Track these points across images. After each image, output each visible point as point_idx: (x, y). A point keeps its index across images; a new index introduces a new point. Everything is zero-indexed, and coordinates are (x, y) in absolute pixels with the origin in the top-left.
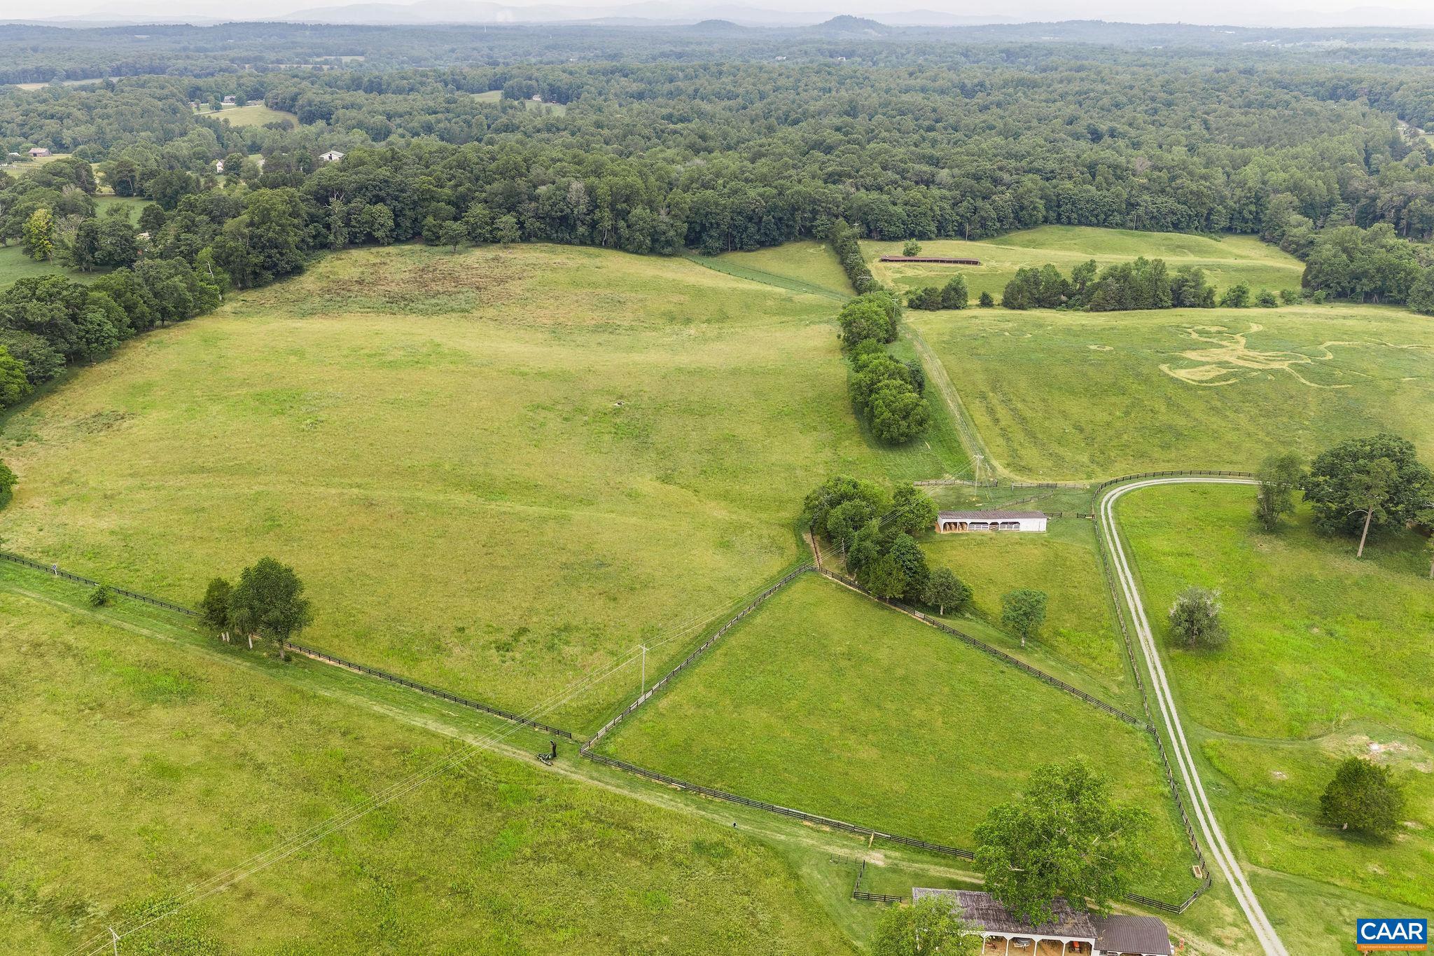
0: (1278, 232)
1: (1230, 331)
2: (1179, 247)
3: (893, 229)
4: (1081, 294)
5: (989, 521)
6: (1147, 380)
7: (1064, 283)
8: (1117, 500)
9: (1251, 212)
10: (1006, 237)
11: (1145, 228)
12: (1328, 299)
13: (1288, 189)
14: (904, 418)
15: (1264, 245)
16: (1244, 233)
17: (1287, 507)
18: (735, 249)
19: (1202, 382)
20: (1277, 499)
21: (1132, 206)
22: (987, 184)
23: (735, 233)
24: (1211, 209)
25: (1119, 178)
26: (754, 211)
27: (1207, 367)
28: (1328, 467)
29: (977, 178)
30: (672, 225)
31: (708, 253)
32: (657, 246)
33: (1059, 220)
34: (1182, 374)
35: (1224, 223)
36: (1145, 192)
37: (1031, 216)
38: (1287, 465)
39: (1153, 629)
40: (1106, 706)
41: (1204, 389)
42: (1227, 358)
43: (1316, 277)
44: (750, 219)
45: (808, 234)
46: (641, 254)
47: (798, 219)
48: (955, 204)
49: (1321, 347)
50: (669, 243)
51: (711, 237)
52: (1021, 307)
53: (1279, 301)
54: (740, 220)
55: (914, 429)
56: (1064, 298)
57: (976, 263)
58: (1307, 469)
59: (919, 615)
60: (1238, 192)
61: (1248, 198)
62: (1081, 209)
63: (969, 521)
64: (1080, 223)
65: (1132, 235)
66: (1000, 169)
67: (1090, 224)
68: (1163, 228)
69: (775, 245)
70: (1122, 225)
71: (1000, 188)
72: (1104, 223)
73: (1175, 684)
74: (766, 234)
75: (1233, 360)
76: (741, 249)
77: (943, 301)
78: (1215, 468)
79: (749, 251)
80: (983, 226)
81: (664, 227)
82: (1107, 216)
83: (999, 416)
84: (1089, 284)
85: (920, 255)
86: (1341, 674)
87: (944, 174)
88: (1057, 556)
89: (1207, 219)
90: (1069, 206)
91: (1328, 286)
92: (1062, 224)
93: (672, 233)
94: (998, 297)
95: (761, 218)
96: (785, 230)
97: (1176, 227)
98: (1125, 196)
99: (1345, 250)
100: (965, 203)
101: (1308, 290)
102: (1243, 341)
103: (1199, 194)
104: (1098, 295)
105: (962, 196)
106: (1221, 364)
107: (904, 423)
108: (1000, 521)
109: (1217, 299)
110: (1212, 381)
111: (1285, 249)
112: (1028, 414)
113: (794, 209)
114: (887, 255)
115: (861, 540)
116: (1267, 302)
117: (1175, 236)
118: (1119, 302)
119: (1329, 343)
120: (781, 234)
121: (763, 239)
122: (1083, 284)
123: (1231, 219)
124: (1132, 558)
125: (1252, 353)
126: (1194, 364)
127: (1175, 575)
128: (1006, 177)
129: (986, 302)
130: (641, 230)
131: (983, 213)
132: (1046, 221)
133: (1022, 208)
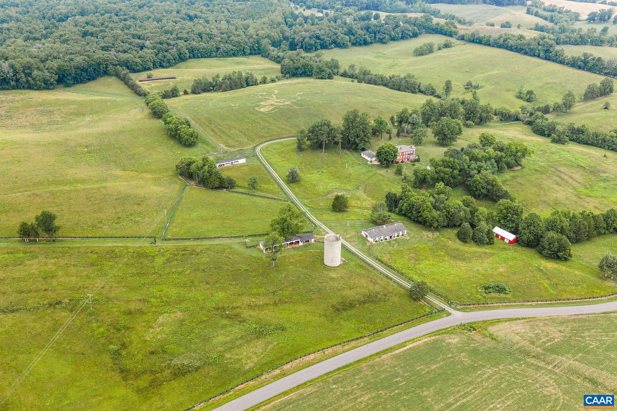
0: (267, 53)
1: (269, 93)
2: (237, 63)
3: (138, 68)
4: (217, 86)
5: (230, 162)
6: (253, 113)
7: (210, 82)
8: (260, 150)
9: (256, 47)
10: (177, 65)
11: (223, 56)
12: (290, 77)
13: (266, 37)
14: (191, 137)
15: (263, 58)
16: (256, 54)
17: (304, 143)
18: (78, 83)
19: (268, 111)
20: (302, 142)
21: (218, 49)
22: (165, 45)
23: (77, 77)
24: (244, 47)
25: (210, 38)
26: (83, 67)
27: (268, 107)
28: (312, 131)
29: (161, 44)
30: (51, 77)
31: (68, 86)
32: (47, 86)
33: (194, 57)
34: (262, 110)
35: (249, 52)
36: (221, 43)
37: (185, 56)
38: (302, 132)
39: (283, 180)
40: (280, 200)
41: (270, 113)
42: (272, 103)
43: (285, 70)
44: (82, 70)
45: (106, 73)
46: (41, 90)
47: (102, 68)
48: (156, 55)
49: (296, 95)
50: (52, 84)
51: (68, 79)
52: (199, 93)
53: (276, 80)
54: (79, 71)
55: (195, 140)
56: (212, 88)
57: (175, 78)
58: (307, 132)
59: (224, 190)
60: (251, 40)
61: (255, 42)
62: (201, 52)
63: (225, 163)
64: (202, 57)
65: (221, 60)
66: (168, 39)
67: (205, 57)
68: (230, 56)
69: (94, 79)
70: (216, 56)
71: (170, 47)
72: (210, 56)
73: (293, 191)
74: (90, 76)
75: (274, 103)
76: (81, 82)
77: (172, 94)
78: (282, 136)
79: (85, 83)
80: (169, 62)
81: (48, 78)
82: (211, 54)
83: (216, 132)
84: (218, 82)
85: (153, 77)
86: (327, 181)
87: (147, 43)
88: (252, 168)
89: (243, 51)
90: (197, 51)
91: (289, 73)
92: (195, 58)
93: (52, 80)
94: (189, 91)
95: (87, 70)
96: (97, 73)
97: (234, 55)
98: (215, 46)
99: (291, 60)
100: (160, 54)
101: (283, 75)
102: (275, 96)
103: (239, 42)
104: (224, 86)
105: (158, 51)
106: (272, 105)
107: (192, 138)
108: (233, 162)
109: (258, 82)
110: (271, 111)
111: (271, 59)
112: (225, 130)
113: (99, 64)
114: (141, 78)
115: (203, 173)
116: (273, 81)
117: (235, 58)
118: (231, 87)
119: (298, 94)
120: (96, 75)
121: (89, 78)
122: (216, 82)
123: (250, 50)
124: (270, 164)
125: (279, 100)
126: (265, 106)
127: (283, 166)
128: (172, 42)
129: (186, 93)
130: (39, 80)
131: (168, 57)
132: (190, 57)
133: (181, 54)
